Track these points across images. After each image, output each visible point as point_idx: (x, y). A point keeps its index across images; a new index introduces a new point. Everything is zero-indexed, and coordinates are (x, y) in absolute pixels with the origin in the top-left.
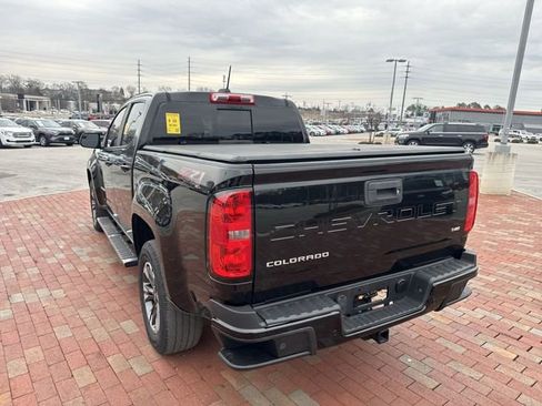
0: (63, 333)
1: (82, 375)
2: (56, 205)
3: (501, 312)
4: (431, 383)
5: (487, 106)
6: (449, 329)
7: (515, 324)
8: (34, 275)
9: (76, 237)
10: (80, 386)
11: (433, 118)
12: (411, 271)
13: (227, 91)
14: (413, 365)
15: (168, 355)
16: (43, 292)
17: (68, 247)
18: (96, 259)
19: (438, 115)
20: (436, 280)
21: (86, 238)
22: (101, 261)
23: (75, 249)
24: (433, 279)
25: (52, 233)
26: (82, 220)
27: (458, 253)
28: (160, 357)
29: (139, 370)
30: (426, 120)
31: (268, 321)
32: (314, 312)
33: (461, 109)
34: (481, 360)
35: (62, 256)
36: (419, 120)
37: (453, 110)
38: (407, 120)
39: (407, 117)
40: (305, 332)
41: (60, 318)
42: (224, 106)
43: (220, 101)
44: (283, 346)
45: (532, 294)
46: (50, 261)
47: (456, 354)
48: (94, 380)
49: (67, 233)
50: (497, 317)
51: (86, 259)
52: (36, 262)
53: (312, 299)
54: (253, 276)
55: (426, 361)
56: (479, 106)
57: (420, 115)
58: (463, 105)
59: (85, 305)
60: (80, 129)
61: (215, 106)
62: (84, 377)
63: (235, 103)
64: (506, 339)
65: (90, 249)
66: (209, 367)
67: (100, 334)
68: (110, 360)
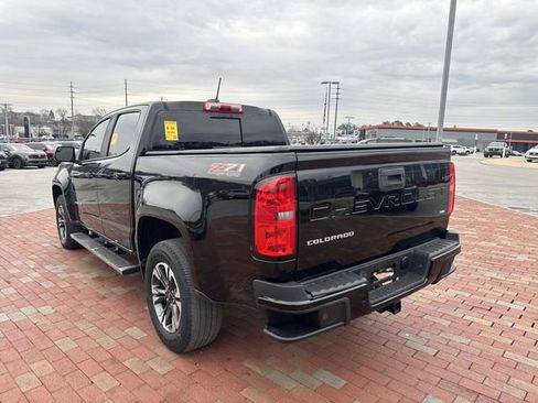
0: (66, 345)
1: (103, 380)
2: (10, 228)
3: (470, 290)
4: (432, 352)
5: (408, 124)
6: (431, 308)
7: (483, 299)
8: (11, 295)
9: (44, 256)
10: (105, 389)
11: (363, 135)
12: (410, 250)
13: (217, 101)
14: (411, 338)
15: (188, 353)
16: (28, 310)
17: (39, 266)
18: (76, 275)
19: (367, 133)
20: (434, 255)
21: (56, 256)
22: (82, 276)
23: (48, 267)
24: (432, 254)
25: (16, 254)
26: (45, 240)
27: (443, 234)
28: (177, 356)
29: (161, 370)
30: (356, 138)
31: (314, 294)
32: (349, 285)
33: (386, 126)
34: (466, 329)
35: (36, 275)
36: (350, 138)
37: (379, 127)
38: (339, 138)
39: (339, 135)
40: (343, 303)
41: (58, 333)
42: (217, 115)
43: (213, 110)
44: (325, 317)
45: (488, 274)
46: (24, 280)
47: (444, 326)
48: (116, 383)
49: (33, 253)
50: (468, 295)
51: (65, 275)
52: (9, 283)
53: (341, 276)
54: (296, 254)
55: (421, 334)
56: (401, 124)
57: (351, 133)
58: (388, 123)
59: (80, 318)
60: (12, 152)
61: (209, 115)
62: (105, 382)
63: (226, 111)
64: (479, 311)
65: (65, 267)
66: (229, 359)
67: (108, 342)
68: (127, 364)
